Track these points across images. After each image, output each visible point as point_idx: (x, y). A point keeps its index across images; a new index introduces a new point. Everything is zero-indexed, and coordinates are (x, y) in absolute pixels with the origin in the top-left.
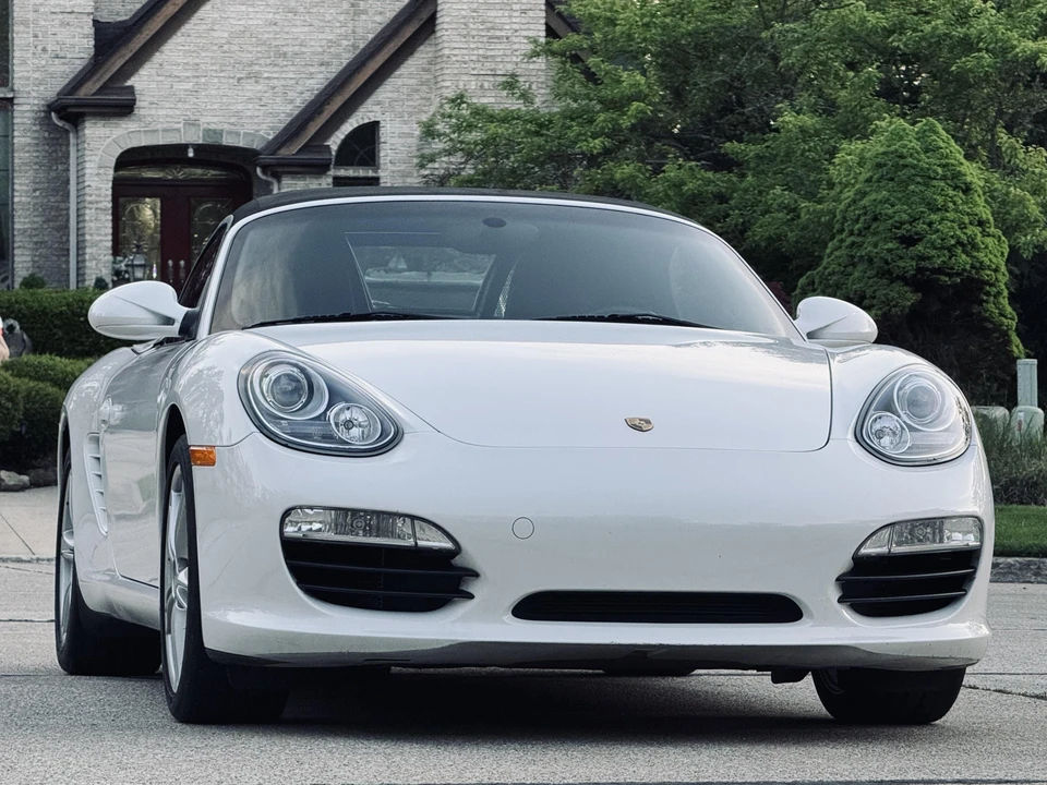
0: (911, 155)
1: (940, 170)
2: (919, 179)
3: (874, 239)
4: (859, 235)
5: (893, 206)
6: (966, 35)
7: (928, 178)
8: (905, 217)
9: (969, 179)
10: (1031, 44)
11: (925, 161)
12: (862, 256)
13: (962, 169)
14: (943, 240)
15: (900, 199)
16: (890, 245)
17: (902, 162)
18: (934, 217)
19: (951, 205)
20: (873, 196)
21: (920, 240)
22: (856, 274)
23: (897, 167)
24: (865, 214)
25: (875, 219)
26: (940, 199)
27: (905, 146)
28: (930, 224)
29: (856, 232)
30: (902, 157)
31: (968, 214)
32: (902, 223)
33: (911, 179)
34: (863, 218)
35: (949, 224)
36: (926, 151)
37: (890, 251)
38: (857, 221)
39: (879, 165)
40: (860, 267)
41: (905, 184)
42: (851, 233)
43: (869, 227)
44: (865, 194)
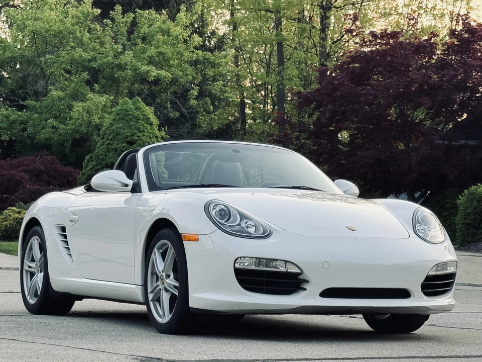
0: (131, 111)
1: (141, 117)
2: (134, 120)
3: (117, 142)
4: (111, 140)
5: (124, 130)
6: (120, 63)
7: (137, 119)
8: (129, 134)
9: (152, 120)
10: (146, 67)
11: (136, 113)
12: (112, 149)
13: (149, 116)
14: (143, 143)
15: (127, 127)
16: (124, 145)
17: (127, 113)
18: (140, 134)
19: (146, 130)
20: (117, 126)
21: (135, 143)
22: (110, 155)
23: (125, 114)
24: (113, 132)
25: (117, 134)
26: (142, 128)
27: (128, 107)
28: (139, 137)
29: (109, 139)
30: (127, 111)
31: (152, 134)
32: (128, 136)
33: (131, 119)
34: (112, 134)
35: (146, 137)
36: (136, 109)
37: (124, 147)
38: (110, 135)
39: (118, 114)
40: (112, 152)
41: (128, 122)
42: (108, 139)
43: (115, 138)
44: (113, 125)
